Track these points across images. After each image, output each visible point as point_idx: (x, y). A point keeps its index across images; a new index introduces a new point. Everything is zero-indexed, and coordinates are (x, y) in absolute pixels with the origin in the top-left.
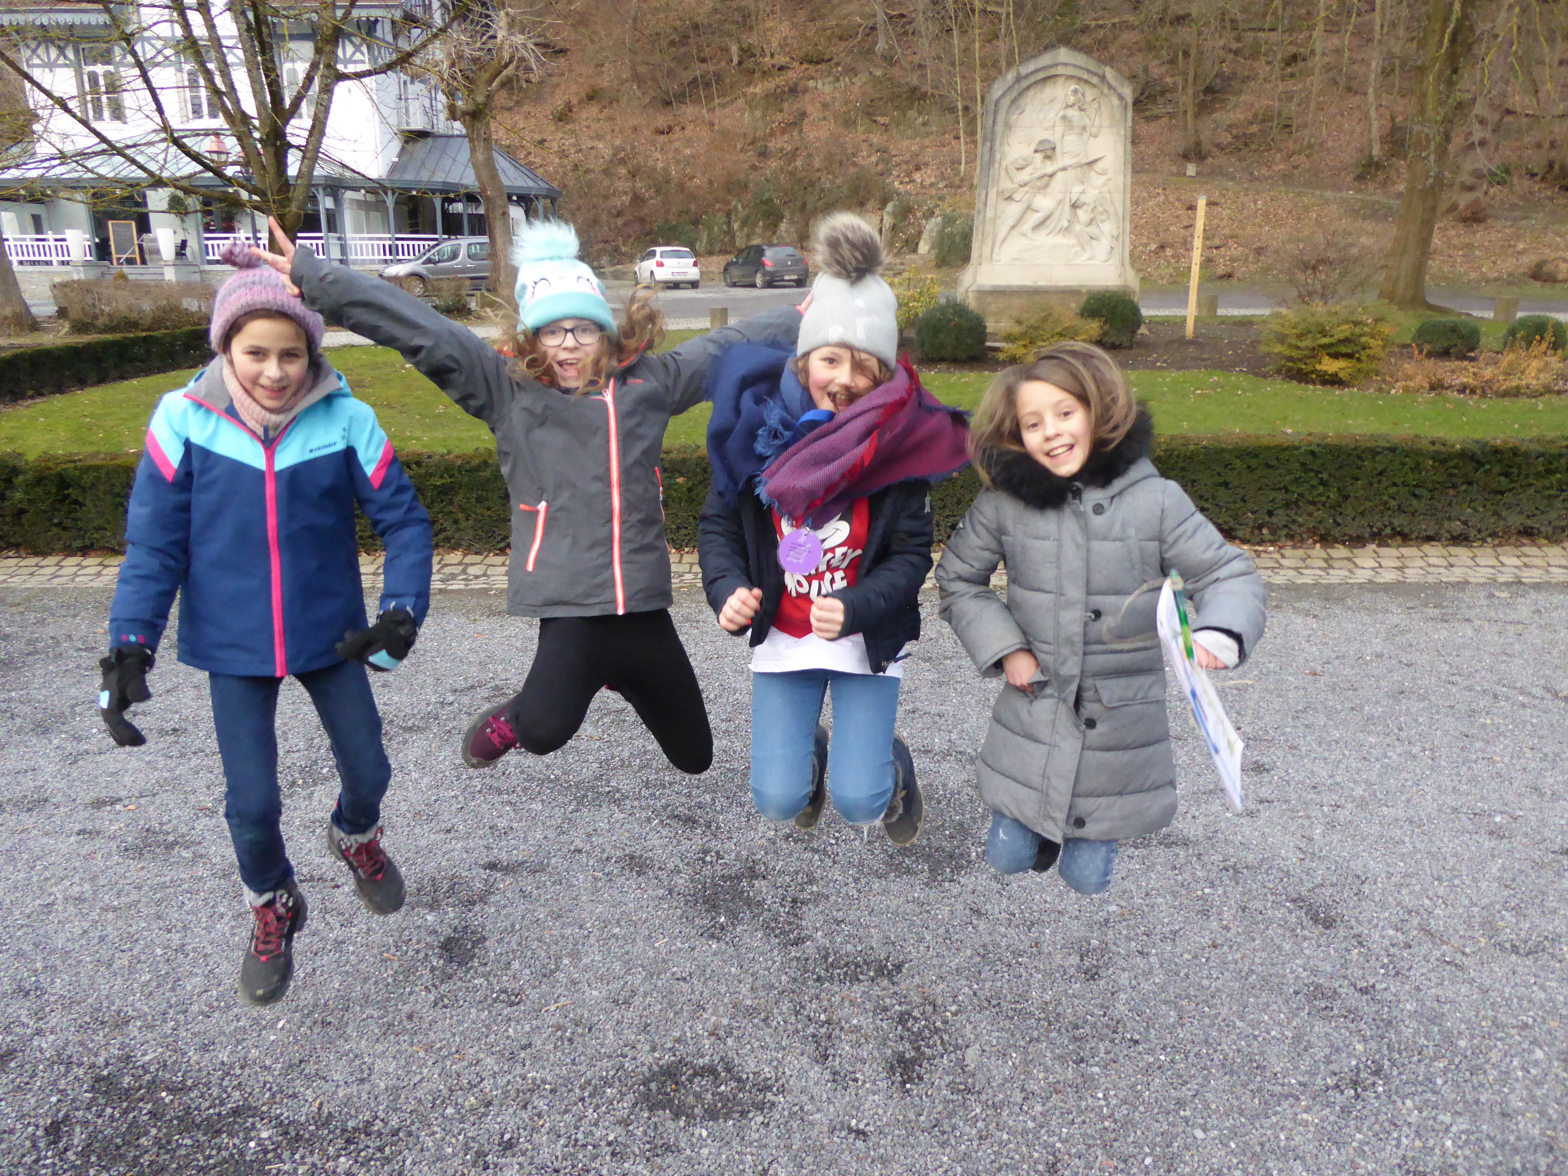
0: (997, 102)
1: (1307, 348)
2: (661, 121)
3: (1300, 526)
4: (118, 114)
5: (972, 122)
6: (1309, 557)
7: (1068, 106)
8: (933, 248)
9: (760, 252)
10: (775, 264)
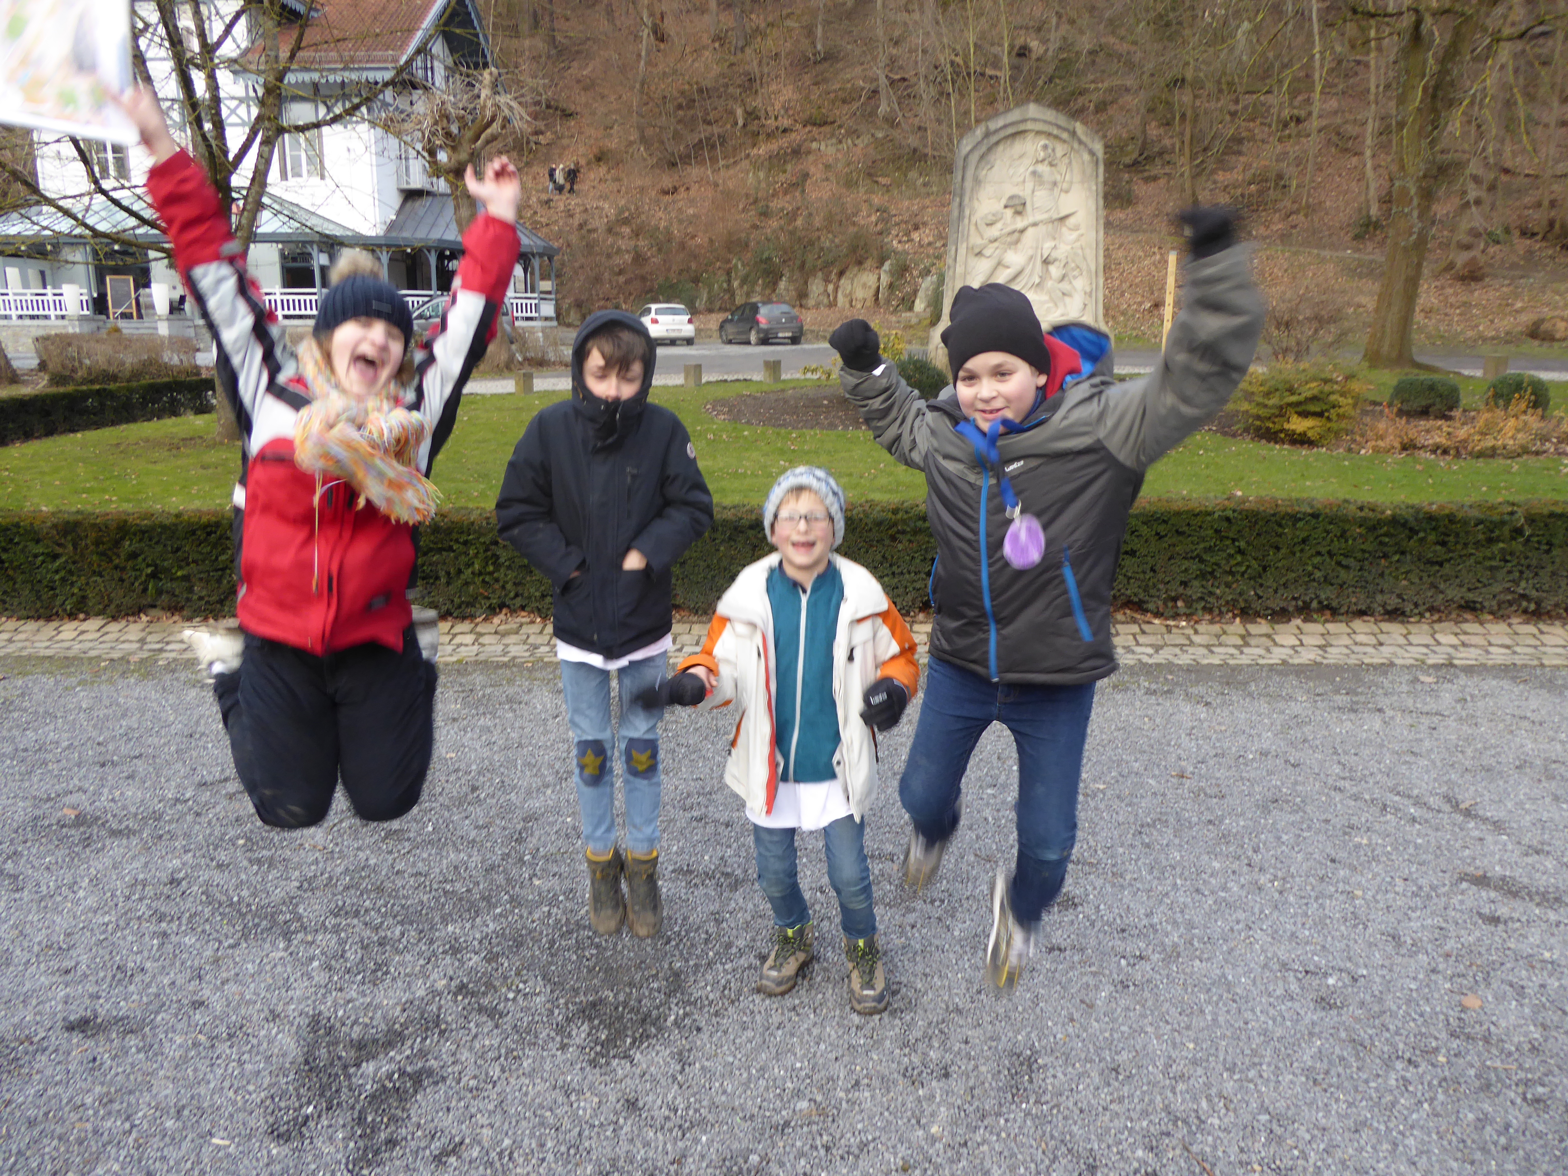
0: (966, 158)
1: (1275, 406)
2: (667, 182)
3: (1218, 598)
4: (122, 172)
6: (1225, 633)
7: (1037, 162)
8: (928, 306)
9: (755, 309)
10: (769, 322)
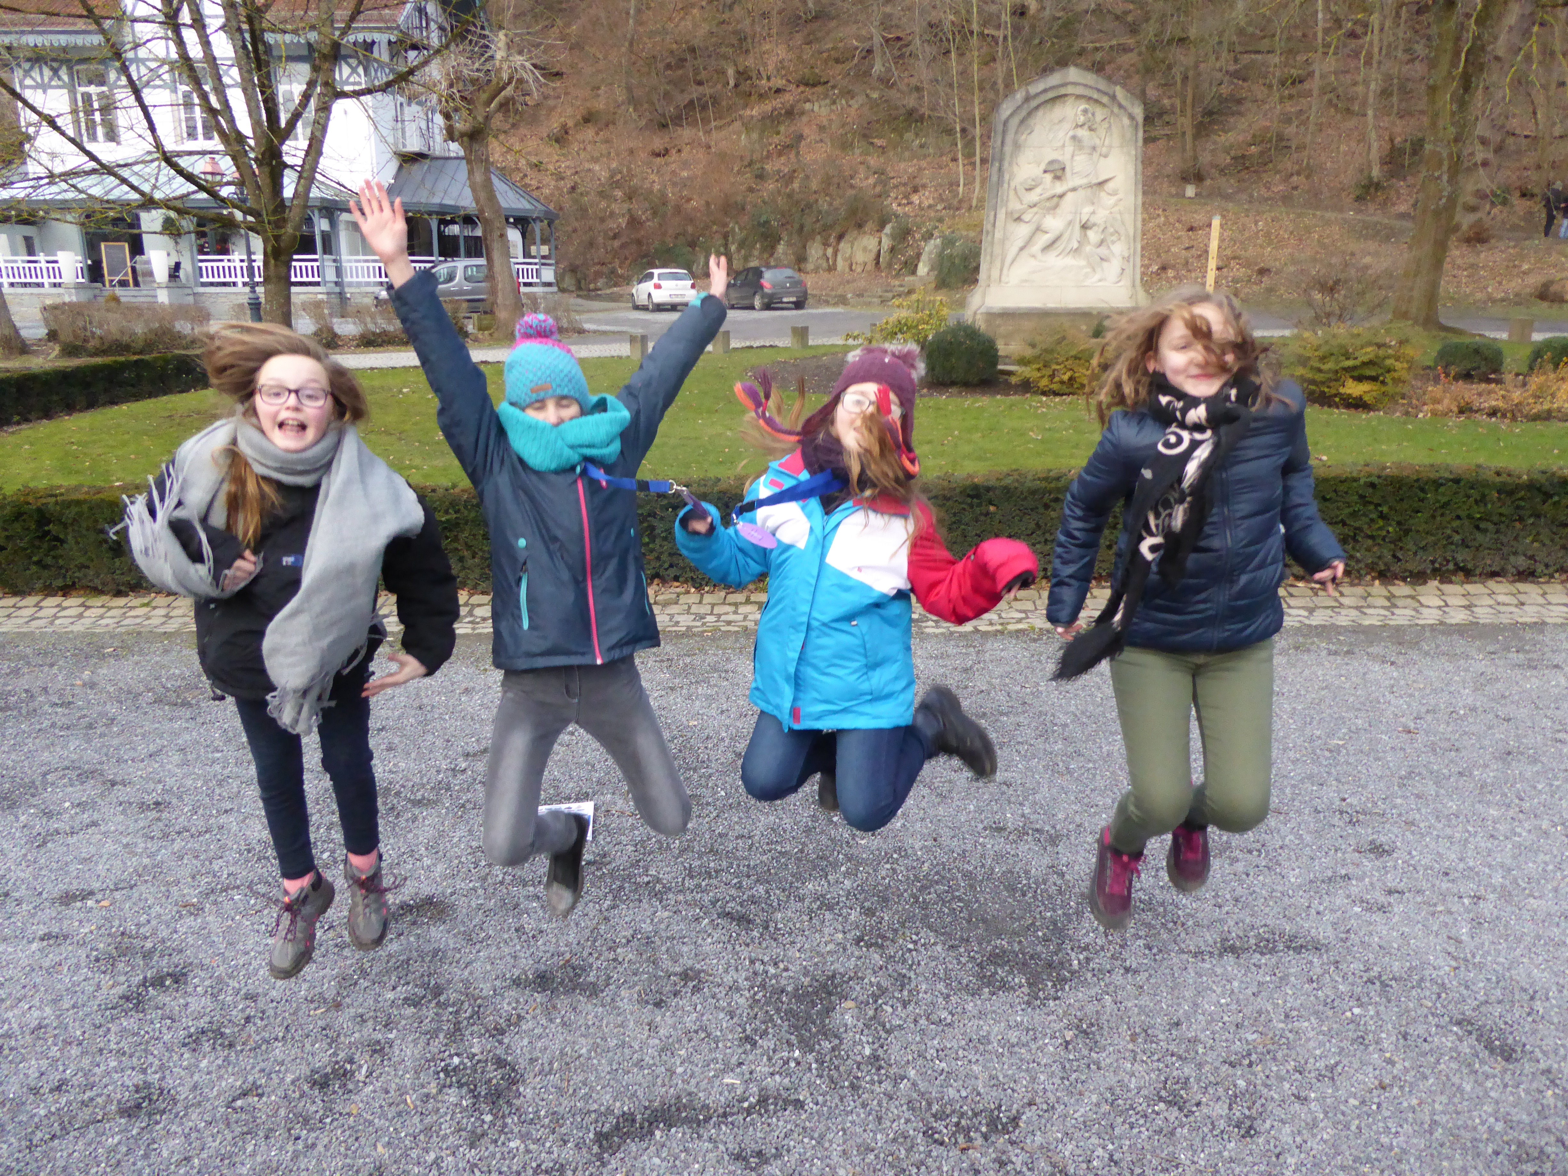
0: (1006, 122)
1: (1330, 371)
2: (658, 143)
3: (1358, 561)
4: (112, 136)
5: (970, 143)
7: (1077, 126)
8: (932, 269)
9: (759, 274)
10: (774, 286)
